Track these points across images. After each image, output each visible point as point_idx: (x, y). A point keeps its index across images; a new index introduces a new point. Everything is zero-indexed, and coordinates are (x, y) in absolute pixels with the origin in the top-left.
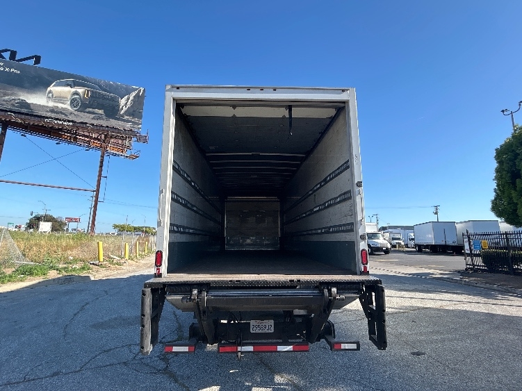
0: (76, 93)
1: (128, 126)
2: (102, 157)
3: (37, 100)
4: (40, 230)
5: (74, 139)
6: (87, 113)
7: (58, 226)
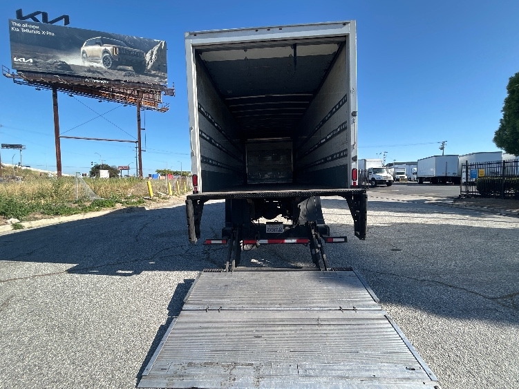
0: (106, 51)
1: (156, 80)
2: (139, 112)
3: (74, 61)
4: (101, 177)
5: (112, 97)
6: (119, 70)
7: (114, 172)
